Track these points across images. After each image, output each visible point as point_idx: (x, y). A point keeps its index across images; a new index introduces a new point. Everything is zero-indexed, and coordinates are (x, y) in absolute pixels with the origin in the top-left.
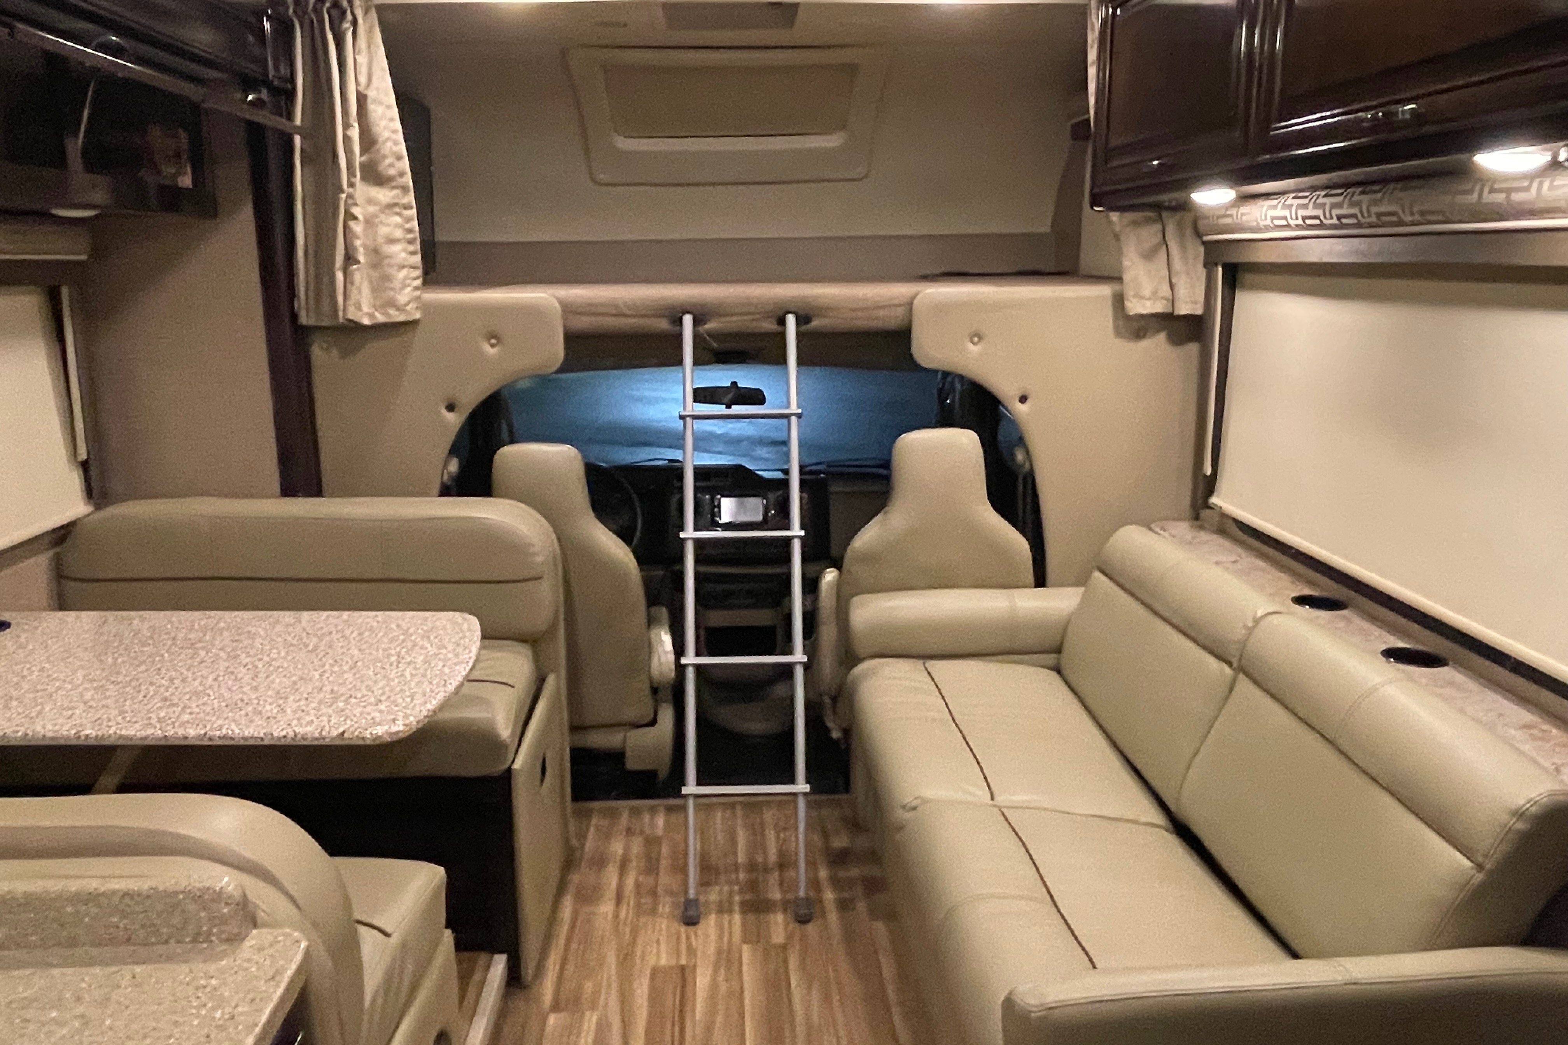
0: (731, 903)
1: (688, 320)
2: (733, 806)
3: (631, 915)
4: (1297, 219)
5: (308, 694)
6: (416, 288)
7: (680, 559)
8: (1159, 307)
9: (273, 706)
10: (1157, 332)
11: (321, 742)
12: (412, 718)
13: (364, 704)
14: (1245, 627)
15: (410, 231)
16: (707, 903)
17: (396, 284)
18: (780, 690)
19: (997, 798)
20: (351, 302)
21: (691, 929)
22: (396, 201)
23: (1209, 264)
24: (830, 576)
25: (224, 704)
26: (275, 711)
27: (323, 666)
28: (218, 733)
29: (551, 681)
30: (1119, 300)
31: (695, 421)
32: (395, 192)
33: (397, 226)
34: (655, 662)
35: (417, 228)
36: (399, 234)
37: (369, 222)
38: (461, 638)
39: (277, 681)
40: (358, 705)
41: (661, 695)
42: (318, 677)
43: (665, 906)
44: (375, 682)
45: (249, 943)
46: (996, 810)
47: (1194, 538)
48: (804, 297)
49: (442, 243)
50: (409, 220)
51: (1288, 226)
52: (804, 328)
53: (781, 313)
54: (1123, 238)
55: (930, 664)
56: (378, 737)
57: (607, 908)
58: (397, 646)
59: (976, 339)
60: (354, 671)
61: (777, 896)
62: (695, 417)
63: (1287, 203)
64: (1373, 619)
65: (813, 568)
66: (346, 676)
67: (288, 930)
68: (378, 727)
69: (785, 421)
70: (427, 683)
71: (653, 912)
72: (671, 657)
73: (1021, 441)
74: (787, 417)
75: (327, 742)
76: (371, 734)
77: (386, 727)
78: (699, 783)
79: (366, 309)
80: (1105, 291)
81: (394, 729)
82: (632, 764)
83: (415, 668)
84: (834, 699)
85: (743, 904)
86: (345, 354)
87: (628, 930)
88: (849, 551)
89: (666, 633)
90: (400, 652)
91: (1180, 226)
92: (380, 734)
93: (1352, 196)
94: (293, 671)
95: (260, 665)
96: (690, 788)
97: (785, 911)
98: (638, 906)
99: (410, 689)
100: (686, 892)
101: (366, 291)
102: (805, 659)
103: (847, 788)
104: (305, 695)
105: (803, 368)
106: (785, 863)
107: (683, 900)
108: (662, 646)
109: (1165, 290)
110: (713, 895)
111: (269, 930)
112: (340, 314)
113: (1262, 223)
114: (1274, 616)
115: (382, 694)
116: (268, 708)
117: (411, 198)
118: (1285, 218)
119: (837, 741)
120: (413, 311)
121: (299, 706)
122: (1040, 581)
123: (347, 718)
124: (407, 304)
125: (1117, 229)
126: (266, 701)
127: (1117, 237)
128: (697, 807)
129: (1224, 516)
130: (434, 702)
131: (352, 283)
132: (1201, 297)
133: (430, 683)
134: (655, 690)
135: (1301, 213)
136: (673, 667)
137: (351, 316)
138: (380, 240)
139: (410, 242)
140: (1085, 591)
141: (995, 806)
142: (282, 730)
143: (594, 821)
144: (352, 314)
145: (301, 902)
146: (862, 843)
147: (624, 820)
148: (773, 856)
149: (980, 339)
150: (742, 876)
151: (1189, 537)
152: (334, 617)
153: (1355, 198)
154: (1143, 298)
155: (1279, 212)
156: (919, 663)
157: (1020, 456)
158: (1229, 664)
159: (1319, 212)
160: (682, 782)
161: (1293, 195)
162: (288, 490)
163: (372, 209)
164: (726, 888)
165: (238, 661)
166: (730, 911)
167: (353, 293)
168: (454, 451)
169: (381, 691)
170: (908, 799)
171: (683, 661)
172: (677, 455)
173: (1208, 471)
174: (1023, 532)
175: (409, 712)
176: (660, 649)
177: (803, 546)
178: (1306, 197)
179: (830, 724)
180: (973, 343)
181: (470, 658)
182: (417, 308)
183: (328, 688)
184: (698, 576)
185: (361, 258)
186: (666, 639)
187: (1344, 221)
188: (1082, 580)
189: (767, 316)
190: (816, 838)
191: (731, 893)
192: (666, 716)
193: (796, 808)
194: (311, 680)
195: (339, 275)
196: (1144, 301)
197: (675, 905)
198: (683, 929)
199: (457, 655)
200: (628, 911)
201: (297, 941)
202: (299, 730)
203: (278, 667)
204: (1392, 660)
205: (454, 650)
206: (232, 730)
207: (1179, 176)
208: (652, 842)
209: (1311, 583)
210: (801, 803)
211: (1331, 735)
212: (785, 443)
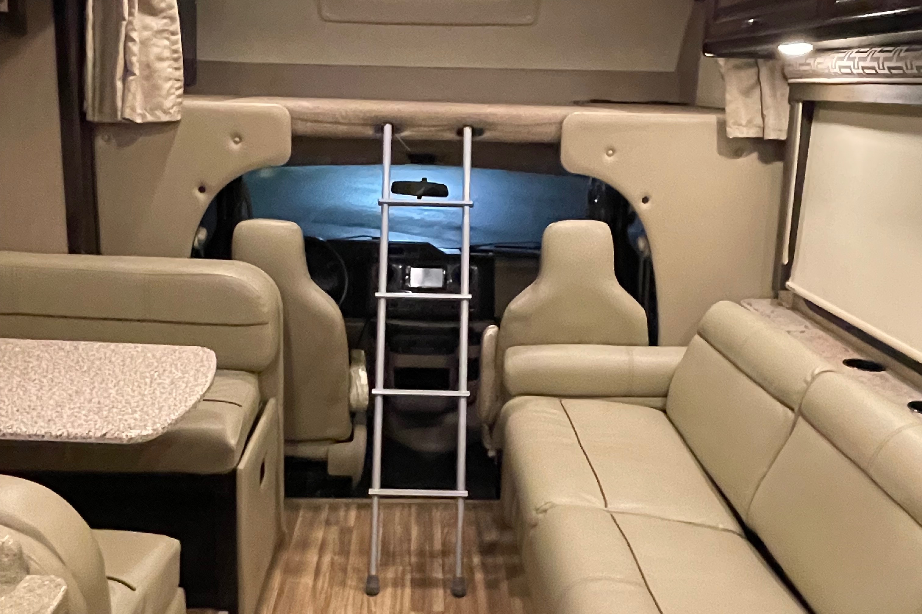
0: (403, 579)
1: (388, 128)
2: (410, 506)
3: (326, 585)
4: (858, 68)
5: (80, 404)
6: (179, 96)
7: (375, 314)
8: (752, 133)
9: (54, 411)
10: (751, 152)
11: (89, 441)
12: (158, 425)
13: (123, 413)
14: (806, 381)
15: (175, 51)
16: (385, 579)
17: (164, 92)
18: (449, 418)
19: (609, 506)
20: (128, 104)
21: (372, 599)
22: (166, 28)
23: (792, 101)
24: (491, 330)
25: (15, 409)
26: (54, 415)
27: (93, 383)
28: (10, 431)
29: (271, 404)
30: (722, 126)
31: (391, 207)
32: (165, 21)
33: (165, 47)
34: (354, 392)
35: (181, 50)
36: (167, 53)
37: (144, 43)
38: (201, 366)
39: (57, 393)
40: (118, 414)
41: (357, 418)
42: (88, 391)
43: (352, 582)
44: (133, 397)
45: (23, 584)
46: (609, 515)
47: (772, 312)
48: (479, 115)
49: (200, 61)
50: (175, 43)
51: (851, 74)
52: (478, 138)
53: (460, 126)
54: (727, 78)
55: (564, 401)
56: (131, 439)
57: (307, 580)
58: (152, 370)
59: (611, 152)
60: (117, 388)
61: (439, 575)
62: (390, 204)
63: (851, 56)
64: (904, 379)
65: (477, 326)
66: (111, 391)
67: (53, 576)
68: (133, 431)
69: (459, 209)
70: (172, 399)
71: (343, 584)
72: (366, 389)
73: (643, 233)
74: (462, 206)
75: (93, 441)
76: (127, 436)
77: (139, 431)
78: (383, 486)
79: (139, 111)
80: (712, 118)
81: (144, 433)
82: (332, 471)
83: (164, 388)
84: (491, 427)
85: (413, 581)
86: (120, 145)
87: (323, 596)
88: (506, 314)
89: (363, 370)
90: (153, 375)
91: (772, 71)
92: (133, 436)
93: (899, 54)
94: (70, 386)
95: (45, 380)
96: (375, 490)
97: (445, 587)
98: (332, 578)
99: (159, 402)
100: (369, 571)
101: (139, 97)
102: (468, 394)
103: (498, 496)
104: (78, 405)
105: (476, 170)
106: (446, 552)
107: (366, 575)
108: (360, 380)
109: (758, 120)
110: (390, 574)
111: (38, 576)
112: (119, 114)
113: (832, 71)
114: (828, 373)
115: (138, 406)
116: (49, 413)
117: (177, 27)
118: (849, 67)
119: (491, 459)
120: (176, 115)
121: (72, 413)
122: (653, 341)
123: (109, 423)
124: (172, 107)
125: (723, 70)
126: (48, 408)
127: (723, 77)
128: (379, 504)
129: (797, 296)
130: (177, 414)
131: (129, 90)
132: (786, 126)
133: (175, 399)
134: (353, 414)
135: (862, 64)
136: (367, 397)
137: (127, 116)
138: (152, 57)
139: (176, 60)
140: (687, 351)
141: (608, 512)
142: (59, 430)
143: (301, 513)
144: (128, 114)
145: (64, 557)
146: (507, 538)
147: (324, 515)
148: (438, 546)
149: (614, 151)
150: (414, 559)
151: (768, 312)
152: (104, 348)
153: (902, 54)
154: (740, 125)
155: (845, 63)
156: (556, 401)
157: (641, 244)
158: (792, 410)
159: (875, 64)
160: (370, 485)
161: (856, 50)
162: (73, 250)
163: (146, 34)
164: (401, 568)
165: (28, 377)
166: (403, 586)
167: (130, 97)
168: (203, 224)
169: (136, 404)
170: (541, 504)
171: (374, 391)
172: (375, 233)
173: (786, 261)
174: (642, 304)
175: (157, 420)
176: (358, 383)
177: (470, 307)
178: (866, 52)
179: (488, 446)
180: (609, 155)
181: (206, 381)
182: (179, 111)
183: (96, 400)
184: (388, 327)
185: (137, 71)
186: (362, 375)
187: (894, 71)
188: (685, 342)
189: (449, 127)
190: (472, 531)
191: (404, 573)
192: (361, 434)
193: (457, 509)
194: (83, 393)
195: (119, 84)
196: (741, 127)
197: (360, 579)
198: (366, 597)
199: (196, 380)
200: (324, 582)
201: (59, 585)
202: (71, 430)
203: (59, 383)
204: (916, 410)
205: (195, 375)
206: (21, 429)
207: (769, 32)
208: (345, 532)
209: (858, 350)
210: (461, 504)
211: (863, 465)
212: (460, 228)
